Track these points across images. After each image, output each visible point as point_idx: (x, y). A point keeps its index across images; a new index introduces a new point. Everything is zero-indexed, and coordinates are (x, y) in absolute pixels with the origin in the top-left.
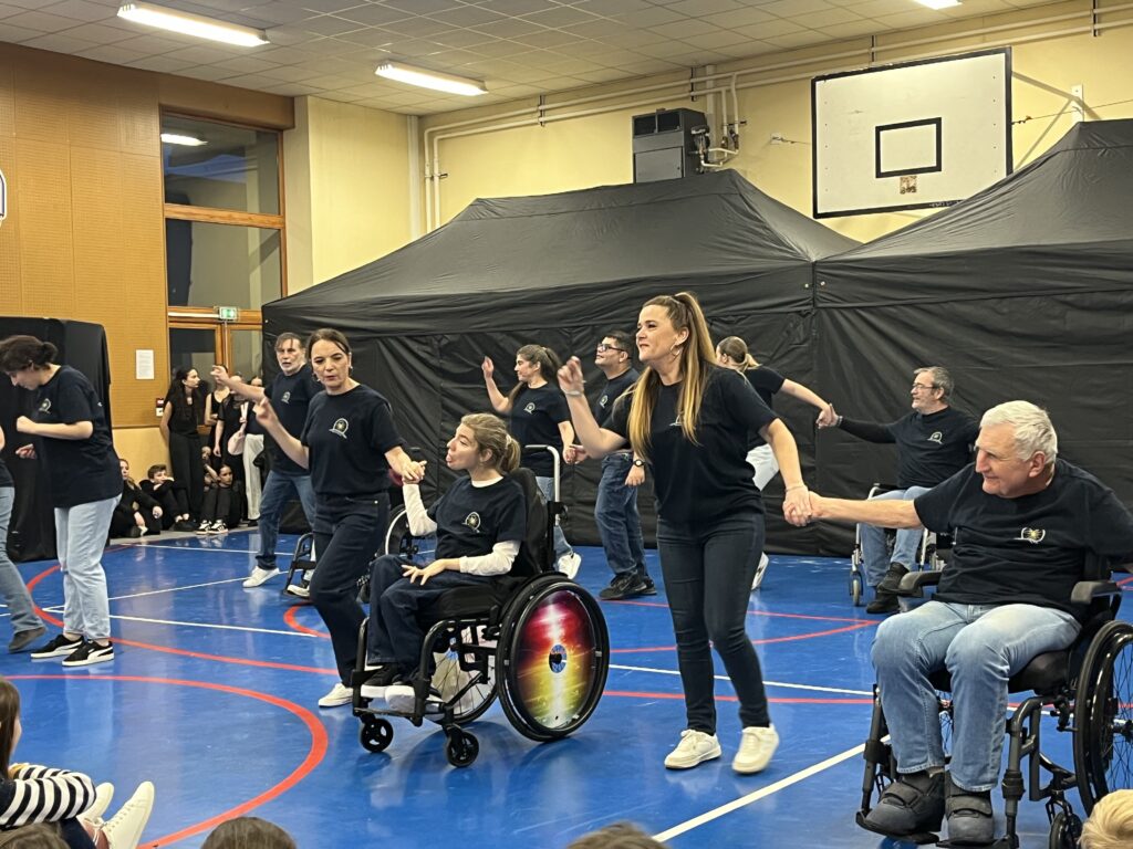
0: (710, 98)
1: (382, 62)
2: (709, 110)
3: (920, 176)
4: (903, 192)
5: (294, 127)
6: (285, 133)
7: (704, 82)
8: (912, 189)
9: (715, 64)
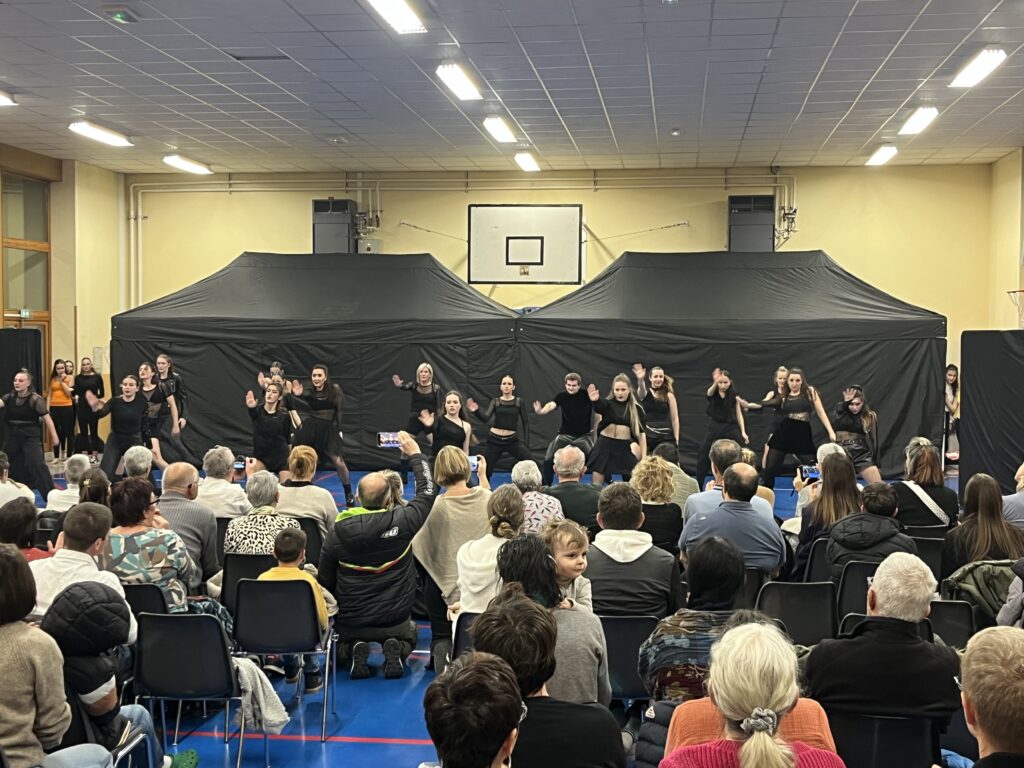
0: (360, 194)
1: (169, 154)
2: (359, 200)
3: (531, 267)
4: (521, 274)
5: (61, 180)
6: (53, 185)
7: (356, 183)
8: (526, 273)
9: (363, 172)
